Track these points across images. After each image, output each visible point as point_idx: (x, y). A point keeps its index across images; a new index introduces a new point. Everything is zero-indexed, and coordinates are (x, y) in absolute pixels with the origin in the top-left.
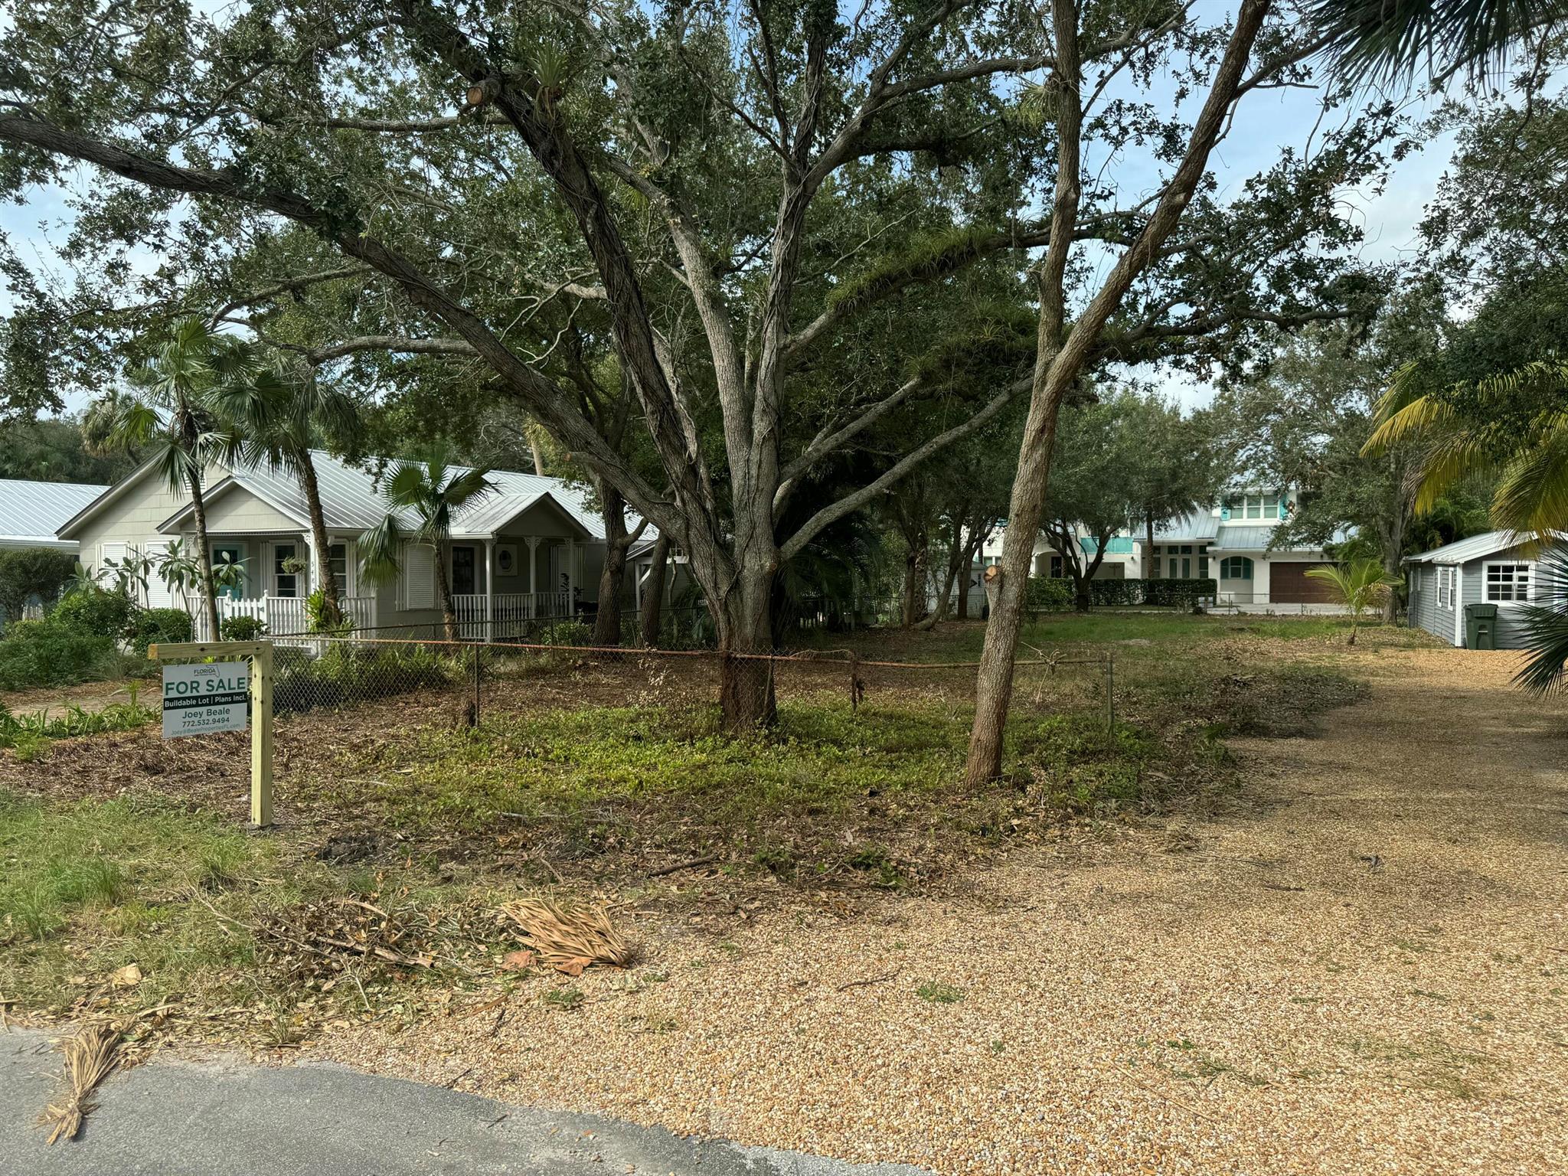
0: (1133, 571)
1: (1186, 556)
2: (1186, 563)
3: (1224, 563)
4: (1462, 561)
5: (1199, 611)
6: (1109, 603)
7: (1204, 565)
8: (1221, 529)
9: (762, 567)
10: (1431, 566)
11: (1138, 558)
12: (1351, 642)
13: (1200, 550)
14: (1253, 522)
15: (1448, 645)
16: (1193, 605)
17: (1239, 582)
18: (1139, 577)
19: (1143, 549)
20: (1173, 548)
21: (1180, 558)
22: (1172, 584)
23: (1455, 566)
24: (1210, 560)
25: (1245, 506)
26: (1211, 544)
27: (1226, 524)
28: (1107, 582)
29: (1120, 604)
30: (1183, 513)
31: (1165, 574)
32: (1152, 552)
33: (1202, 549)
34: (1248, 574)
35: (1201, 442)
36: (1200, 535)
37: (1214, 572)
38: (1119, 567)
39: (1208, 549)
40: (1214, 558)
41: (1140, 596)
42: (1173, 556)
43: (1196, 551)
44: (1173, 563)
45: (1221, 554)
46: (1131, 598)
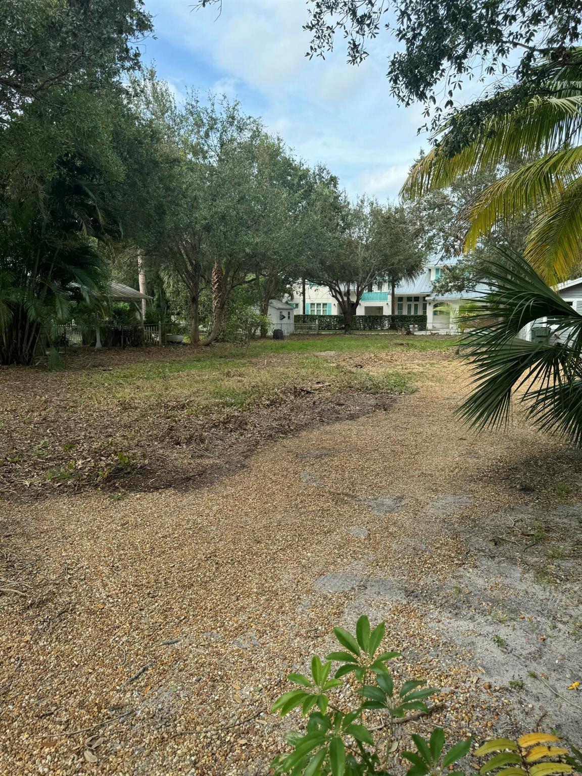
0: (387, 311)
1: (416, 303)
2: (416, 306)
5: (409, 333)
6: (370, 329)
7: (425, 308)
11: (389, 304)
16: (406, 330)
17: (442, 317)
18: (390, 314)
19: (392, 299)
20: (409, 298)
21: (413, 304)
22: (403, 318)
24: (428, 305)
26: (428, 296)
29: (375, 329)
30: (411, 278)
31: (405, 312)
32: (398, 301)
37: (429, 312)
38: (380, 309)
39: (427, 298)
40: (430, 304)
41: (387, 324)
42: (409, 303)
43: (421, 300)
44: (409, 307)
45: (434, 301)
46: (382, 326)
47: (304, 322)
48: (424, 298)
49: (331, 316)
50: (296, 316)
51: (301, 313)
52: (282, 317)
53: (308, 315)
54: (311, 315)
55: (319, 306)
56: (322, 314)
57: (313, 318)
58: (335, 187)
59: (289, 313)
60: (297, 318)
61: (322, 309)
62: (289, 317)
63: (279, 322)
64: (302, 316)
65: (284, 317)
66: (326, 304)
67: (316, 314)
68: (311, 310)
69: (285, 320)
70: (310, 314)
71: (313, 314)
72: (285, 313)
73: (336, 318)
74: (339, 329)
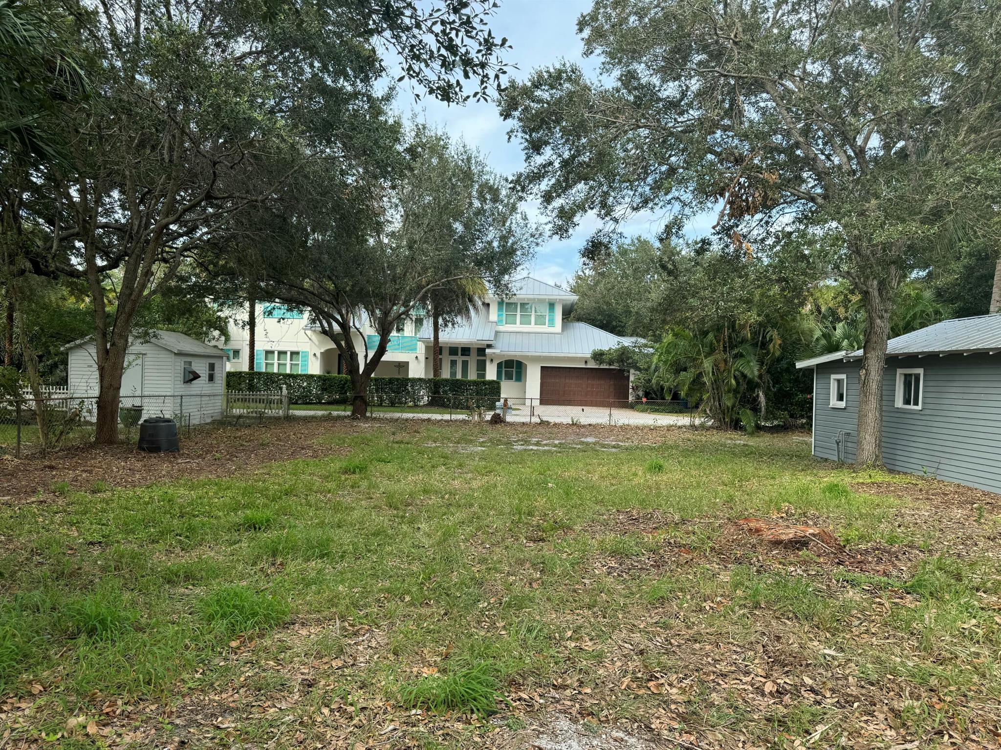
0: (417, 370)
1: (465, 358)
2: (465, 364)
3: (499, 366)
6: (392, 404)
7: (481, 367)
8: (498, 333)
11: (422, 358)
14: (526, 328)
17: (513, 384)
18: (423, 376)
19: (427, 348)
20: (454, 349)
21: (460, 359)
24: (488, 364)
25: (519, 313)
26: (489, 346)
27: (501, 328)
28: (391, 381)
29: (403, 405)
31: (446, 374)
32: (436, 352)
33: (481, 351)
34: (521, 377)
36: (478, 337)
37: (491, 373)
38: (403, 366)
39: (488, 351)
40: (492, 360)
41: (424, 397)
42: (454, 358)
43: (474, 353)
44: (453, 363)
45: (499, 356)
46: (416, 399)
47: (251, 388)
49: (312, 376)
50: (229, 375)
51: (245, 368)
52: (192, 377)
53: (260, 373)
54: (267, 374)
55: (282, 356)
56: (288, 371)
57: (271, 380)
59: (212, 367)
60: (234, 380)
61: (288, 362)
62: (211, 378)
63: (182, 389)
64: (246, 373)
65: (196, 376)
66: (297, 353)
67: (276, 371)
68: (267, 364)
69: (201, 385)
70: (264, 370)
71: (269, 370)
72: (202, 368)
73: (324, 382)
74: (329, 403)
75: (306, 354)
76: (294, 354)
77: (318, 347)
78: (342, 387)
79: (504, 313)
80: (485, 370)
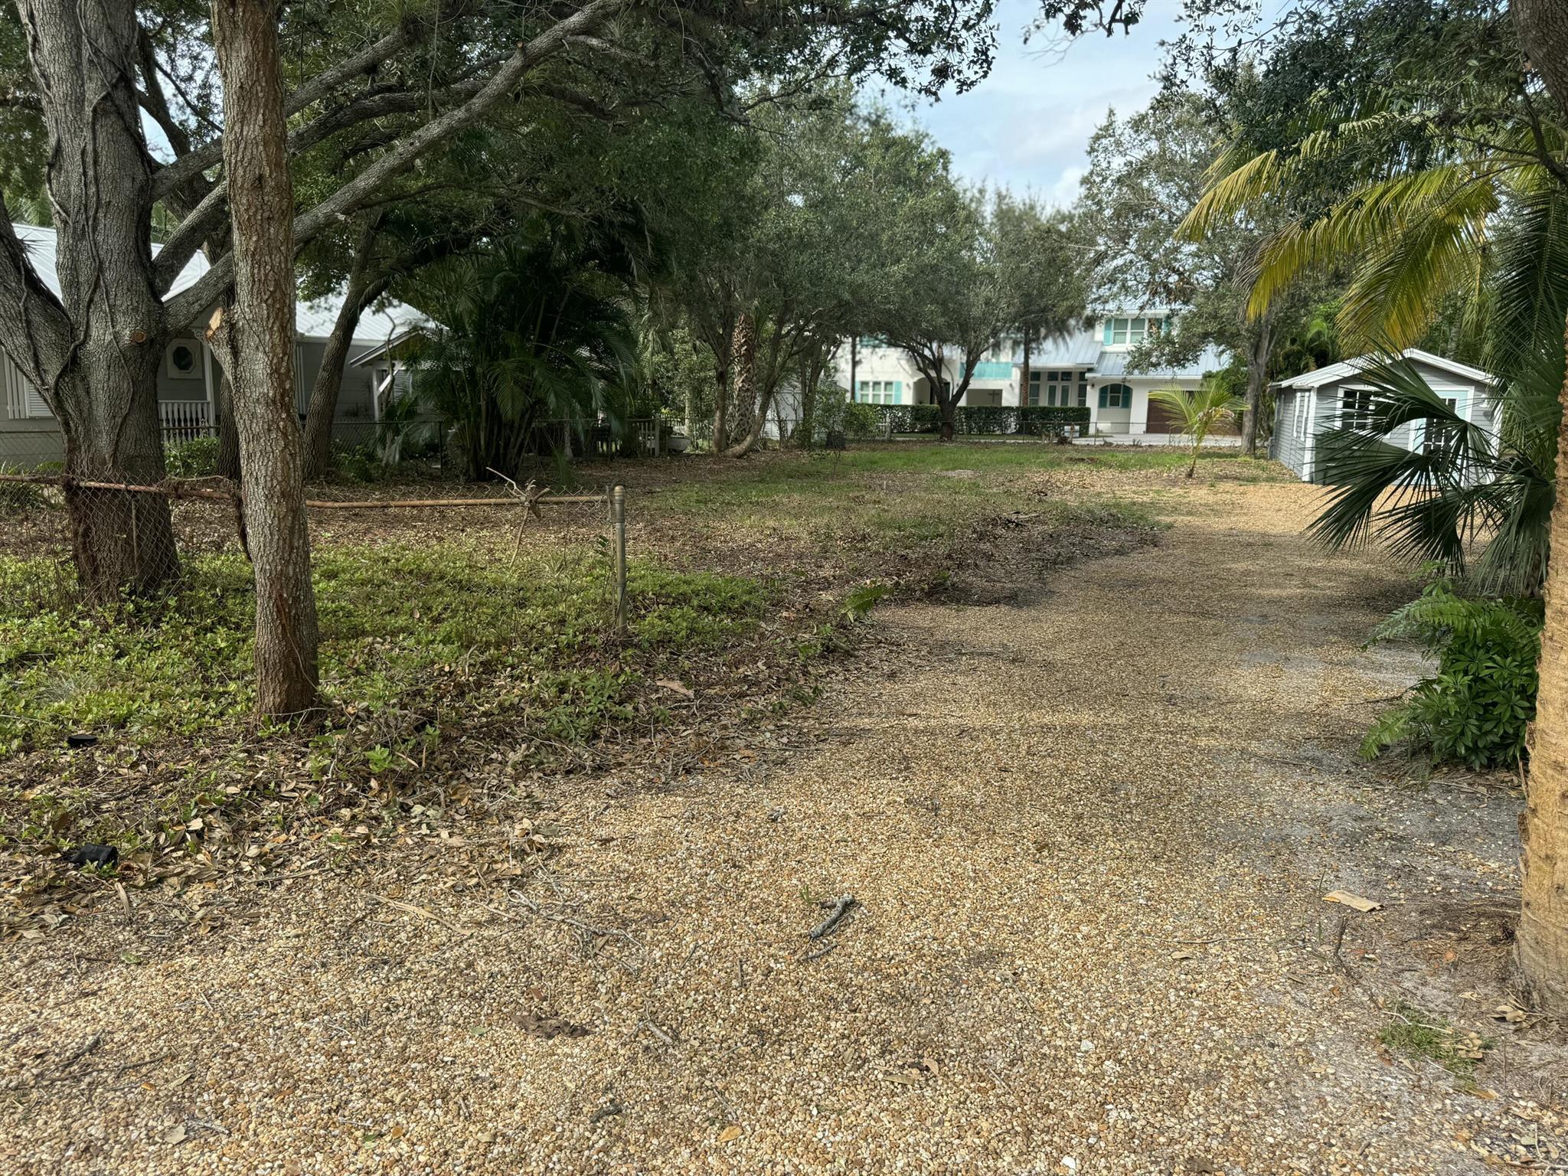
0: (1011, 399)
1: (1065, 383)
2: (1065, 390)
3: (1103, 391)
4: (1316, 385)
5: (1063, 441)
6: (980, 432)
7: (1082, 393)
8: (1103, 354)
9: (116, 336)
10: (1291, 391)
11: (1016, 385)
12: (1190, 475)
13: (1076, 378)
15: (1297, 479)
16: (1057, 435)
17: (1116, 412)
18: (1016, 404)
19: (1021, 375)
20: (1053, 375)
21: (1059, 385)
22: (1045, 413)
23: (1309, 390)
24: (1089, 388)
25: (1129, 330)
26: (1090, 370)
27: (1108, 349)
29: (991, 433)
30: (1061, 334)
31: (1043, 402)
32: (1031, 378)
33: (1082, 376)
34: (1127, 404)
35: (1061, 248)
36: (1079, 361)
37: (1092, 400)
38: (997, 394)
39: (1087, 375)
40: (1093, 385)
41: (1013, 425)
42: (1053, 383)
43: (1075, 378)
44: (1052, 390)
45: (1100, 381)
46: (1004, 427)
48: (1082, 374)
49: (906, 407)
54: (864, 405)
55: (877, 387)
56: (882, 402)
57: (879, 410)
58: (945, 168)
61: (882, 392)
66: (891, 383)
67: (872, 401)
68: (864, 395)
70: (862, 401)
71: (865, 401)
73: (916, 411)
74: (922, 432)
75: (899, 383)
76: (888, 384)
77: (912, 376)
78: (934, 416)
79: (1112, 332)
80: (1084, 395)
